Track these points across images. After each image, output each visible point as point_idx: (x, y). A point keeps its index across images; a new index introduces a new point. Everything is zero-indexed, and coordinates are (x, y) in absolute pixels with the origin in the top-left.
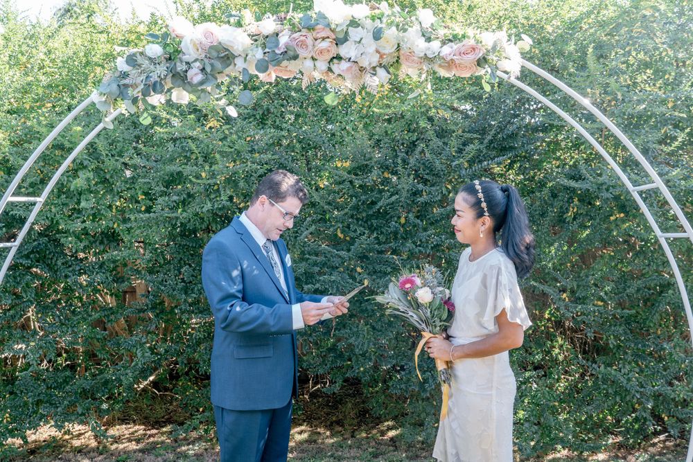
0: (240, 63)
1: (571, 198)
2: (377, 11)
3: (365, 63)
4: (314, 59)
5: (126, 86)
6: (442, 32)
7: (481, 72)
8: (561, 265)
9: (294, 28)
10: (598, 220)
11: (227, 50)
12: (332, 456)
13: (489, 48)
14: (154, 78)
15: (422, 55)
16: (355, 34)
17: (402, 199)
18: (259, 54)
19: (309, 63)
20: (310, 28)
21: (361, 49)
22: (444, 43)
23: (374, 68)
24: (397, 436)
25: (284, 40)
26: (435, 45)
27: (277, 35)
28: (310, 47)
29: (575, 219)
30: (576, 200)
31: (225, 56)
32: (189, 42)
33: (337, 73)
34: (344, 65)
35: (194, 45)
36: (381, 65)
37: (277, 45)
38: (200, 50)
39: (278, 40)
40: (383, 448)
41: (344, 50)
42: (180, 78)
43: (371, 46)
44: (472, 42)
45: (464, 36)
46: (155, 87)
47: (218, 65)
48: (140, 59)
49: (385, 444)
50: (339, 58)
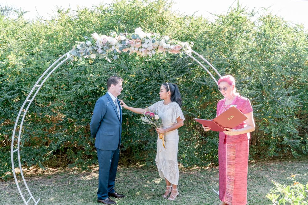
0: (113, 48)
1: (201, 87)
2: (153, 35)
3: (149, 49)
4: (134, 47)
5: (79, 53)
6: (171, 42)
7: (180, 52)
8: (198, 107)
9: (130, 39)
10: (208, 94)
11: (110, 44)
12: (123, 172)
13: (183, 47)
14: (88, 51)
15: (165, 48)
16: (147, 41)
17: (153, 87)
18: (120, 45)
19: (133, 48)
20: (135, 39)
21: (148, 45)
22: (171, 45)
23: (151, 50)
24: (143, 166)
25: (127, 42)
26: (169, 45)
27: (125, 40)
28: (134, 44)
29: (202, 93)
30: (202, 88)
31: (109, 45)
32: (99, 41)
33: (140, 51)
34: (143, 49)
35: (100, 42)
36: (153, 49)
37: (125, 43)
38: (102, 43)
39: (125, 42)
40: (140, 170)
41: (143, 45)
42: (95, 51)
43: (151, 44)
44: (179, 45)
45: (177, 43)
46: (88, 53)
47: (108, 48)
48: (84, 45)
49: (140, 169)
50: (141, 47)
